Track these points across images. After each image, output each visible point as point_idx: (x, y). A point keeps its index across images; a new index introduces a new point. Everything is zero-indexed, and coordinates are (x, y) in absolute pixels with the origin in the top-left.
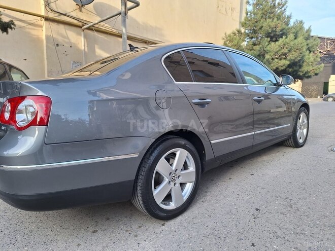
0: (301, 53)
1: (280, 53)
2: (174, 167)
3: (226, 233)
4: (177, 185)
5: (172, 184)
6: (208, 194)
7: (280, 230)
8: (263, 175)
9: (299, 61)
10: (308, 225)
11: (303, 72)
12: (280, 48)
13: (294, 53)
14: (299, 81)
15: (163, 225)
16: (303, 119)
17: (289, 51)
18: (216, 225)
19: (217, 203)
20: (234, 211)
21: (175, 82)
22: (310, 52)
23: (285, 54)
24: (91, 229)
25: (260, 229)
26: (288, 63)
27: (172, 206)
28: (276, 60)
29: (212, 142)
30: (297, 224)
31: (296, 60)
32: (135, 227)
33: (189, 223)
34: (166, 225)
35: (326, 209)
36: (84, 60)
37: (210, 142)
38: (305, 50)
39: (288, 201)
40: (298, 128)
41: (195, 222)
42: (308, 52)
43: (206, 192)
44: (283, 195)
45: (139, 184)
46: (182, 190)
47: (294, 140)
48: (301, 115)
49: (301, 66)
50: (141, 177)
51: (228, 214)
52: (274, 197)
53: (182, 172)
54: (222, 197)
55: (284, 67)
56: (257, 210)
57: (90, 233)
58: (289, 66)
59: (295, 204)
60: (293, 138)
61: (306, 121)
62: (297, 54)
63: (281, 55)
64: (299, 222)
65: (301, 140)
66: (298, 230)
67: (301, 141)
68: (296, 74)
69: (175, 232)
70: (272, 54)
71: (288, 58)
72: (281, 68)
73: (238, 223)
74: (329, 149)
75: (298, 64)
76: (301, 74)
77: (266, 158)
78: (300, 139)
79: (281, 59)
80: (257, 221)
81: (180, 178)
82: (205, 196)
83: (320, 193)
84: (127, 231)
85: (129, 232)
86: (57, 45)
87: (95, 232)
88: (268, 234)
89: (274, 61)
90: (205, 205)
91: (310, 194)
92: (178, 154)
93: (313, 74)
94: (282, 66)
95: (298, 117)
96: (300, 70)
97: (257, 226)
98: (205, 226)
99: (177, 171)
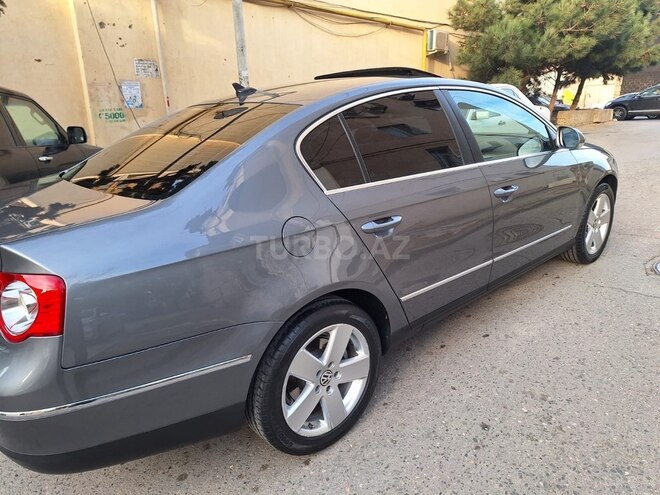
0: (624, 21)
1: (577, 22)
2: (325, 361)
3: (419, 483)
4: (331, 390)
5: (322, 390)
6: (397, 385)
7: (521, 477)
8: (506, 336)
9: (618, 38)
10: (573, 466)
11: (624, 61)
12: (579, 9)
13: (608, 20)
14: (616, 77)
15: (307, 463)
16: (602, 205)
17: (599, 16)
18: (403, 464)
19: (410, 409)
20: (440, 431)
21: (327, 192)
22: (645, 13)
23: (588, 24)
24: (177, 471)
25: (484, 475)
26: (593, 42)
27: (323, 427)
28: (568, 38)
29: (403, 299)
30: (555, 463)
31: (612, 37)
32: (255, 467)
33: (355, 458)
34: (311, 464)
35: (613, 426)
36: (160, 56)
37: (400, 300)
38: (633, 12)
39: (546, 405)
40: (590, 226)
41: (367, 456)
42: (640, 13)
43: (394, 381)
44: (538, 392)
45: (257, 404)
46: (343, 395)
47: (578, 251)
48: (599, 200)
49: (620, 49)
50: (259, 392)
51: (428, 436)
52: (520, 396)
53: (342, 365)
54: (422, 394)
55: (585, 53)
56: (485, 427)
57: (174, 482)
58: (596, 49)
59: (557, 413)
60: (577, 249)
61: (607, 208)
62: (615, 23)
63: (580, 26)
64: (558, 458)
65: (594, 248)
66: (553, 480)
67: (593, 250)
68: (610, 64)
69: (328, 479)
70: (561, 24)
71: (595, 32)
72: (577, 56)
73: (444, 461)
74: (648, 266)
75: (616, 44)
76: (621, 66)
77: (518, 292)
78: (593, 245)
79: (578, 35)
80: (481, 453)
81: (339, 376)
82: (391, 390)
83: (609, 386)
84: (240, 476)
85: (245, 479)
86: (102, 25)
87: (182, 478)
88: (497, 486)
89: (563, 41)
90: (389, 413)
91: (590, 389)
92: (333, 335)
93: (646, 64)
94: (579, 51)
95: (592, 205)
96: (620, 56)
97: (479, 466)
98: (383, 468)
99: (333, 366)
